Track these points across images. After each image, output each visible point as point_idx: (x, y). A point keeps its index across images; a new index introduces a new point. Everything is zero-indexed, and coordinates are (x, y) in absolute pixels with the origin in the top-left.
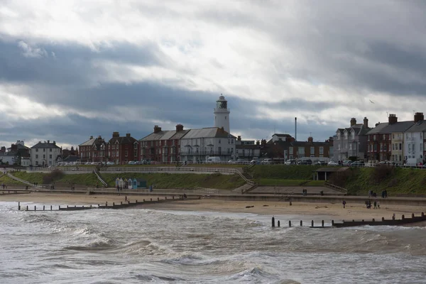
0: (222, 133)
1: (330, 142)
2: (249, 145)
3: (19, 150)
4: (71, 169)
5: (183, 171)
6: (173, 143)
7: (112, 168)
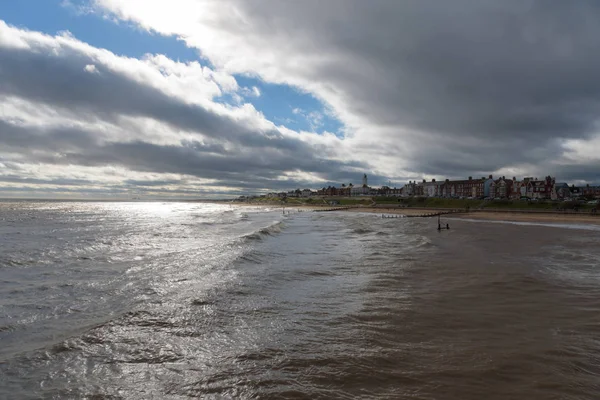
0: (365, 186)
1: (401, 189)
2: (374, 190)
3: (298, 192)
4: (316, 198)
5: (352, 198)
6: (349, 189)
7: (328, 197)
